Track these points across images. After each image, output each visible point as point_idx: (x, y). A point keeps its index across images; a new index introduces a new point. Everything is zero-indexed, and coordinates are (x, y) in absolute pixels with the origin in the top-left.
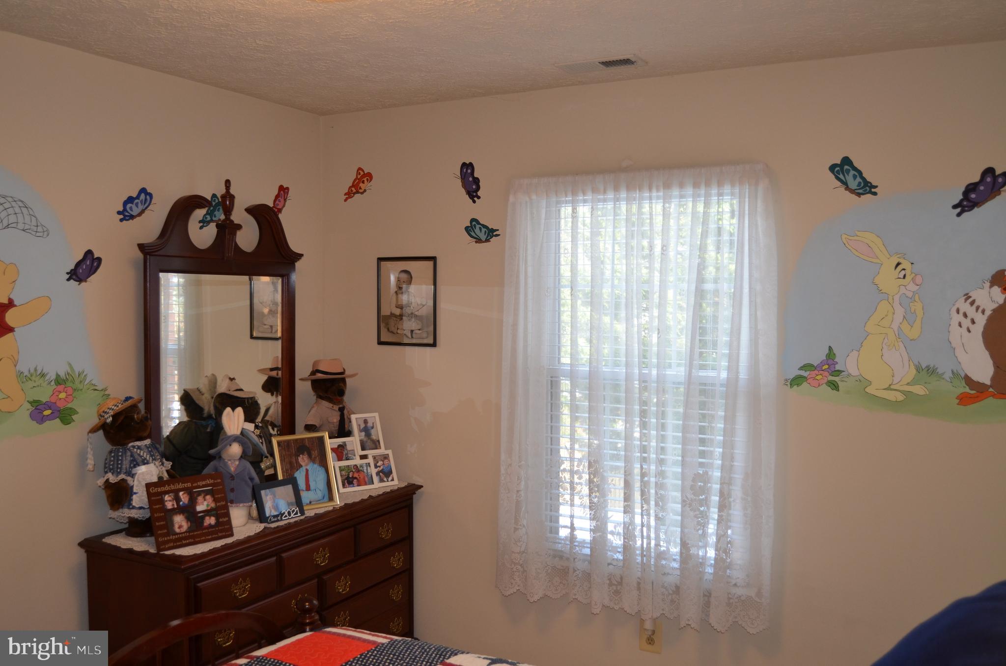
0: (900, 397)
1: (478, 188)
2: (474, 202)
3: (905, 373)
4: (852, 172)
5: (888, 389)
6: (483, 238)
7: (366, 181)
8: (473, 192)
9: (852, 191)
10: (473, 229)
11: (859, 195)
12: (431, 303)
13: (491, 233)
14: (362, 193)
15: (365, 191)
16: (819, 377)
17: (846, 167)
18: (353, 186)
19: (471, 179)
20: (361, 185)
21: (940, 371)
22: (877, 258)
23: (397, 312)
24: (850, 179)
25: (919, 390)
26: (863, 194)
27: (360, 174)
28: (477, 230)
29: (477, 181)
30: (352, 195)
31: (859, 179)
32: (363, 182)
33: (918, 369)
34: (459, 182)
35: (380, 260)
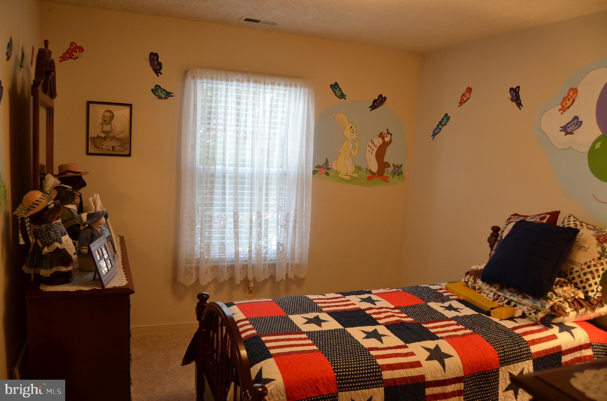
0: (350, 178)
1: (161, 68)
2: (158, 76)
3: (351, 169)
4: (338, 89)
5: (346, 175)
6: (163, 96)
7: (78, 51)
8: (158, 70)
9: (338, 97)
10: (157, 91)
11: (340, 98)
12: (127, 131)
13: (168, 94)
14: (75, 59)
15: (77, 58)
16: (322, 171)
17: (336, 86)
18: (67, 53)
19: (156, 62)
20: (74, 53)
21: (362, 168)
22: (345, 124)
23: (103, 135)
24: (337, 91)
25: (355, 175)
26: (341, 98)
27: (73, 46)
28: (159, 92)
29: (160, 64)
30: (66, 59)
31: (340, 92)
32: (76, 52)
33: (356, 167)
34: (148, 63)
35: (89, 103)
